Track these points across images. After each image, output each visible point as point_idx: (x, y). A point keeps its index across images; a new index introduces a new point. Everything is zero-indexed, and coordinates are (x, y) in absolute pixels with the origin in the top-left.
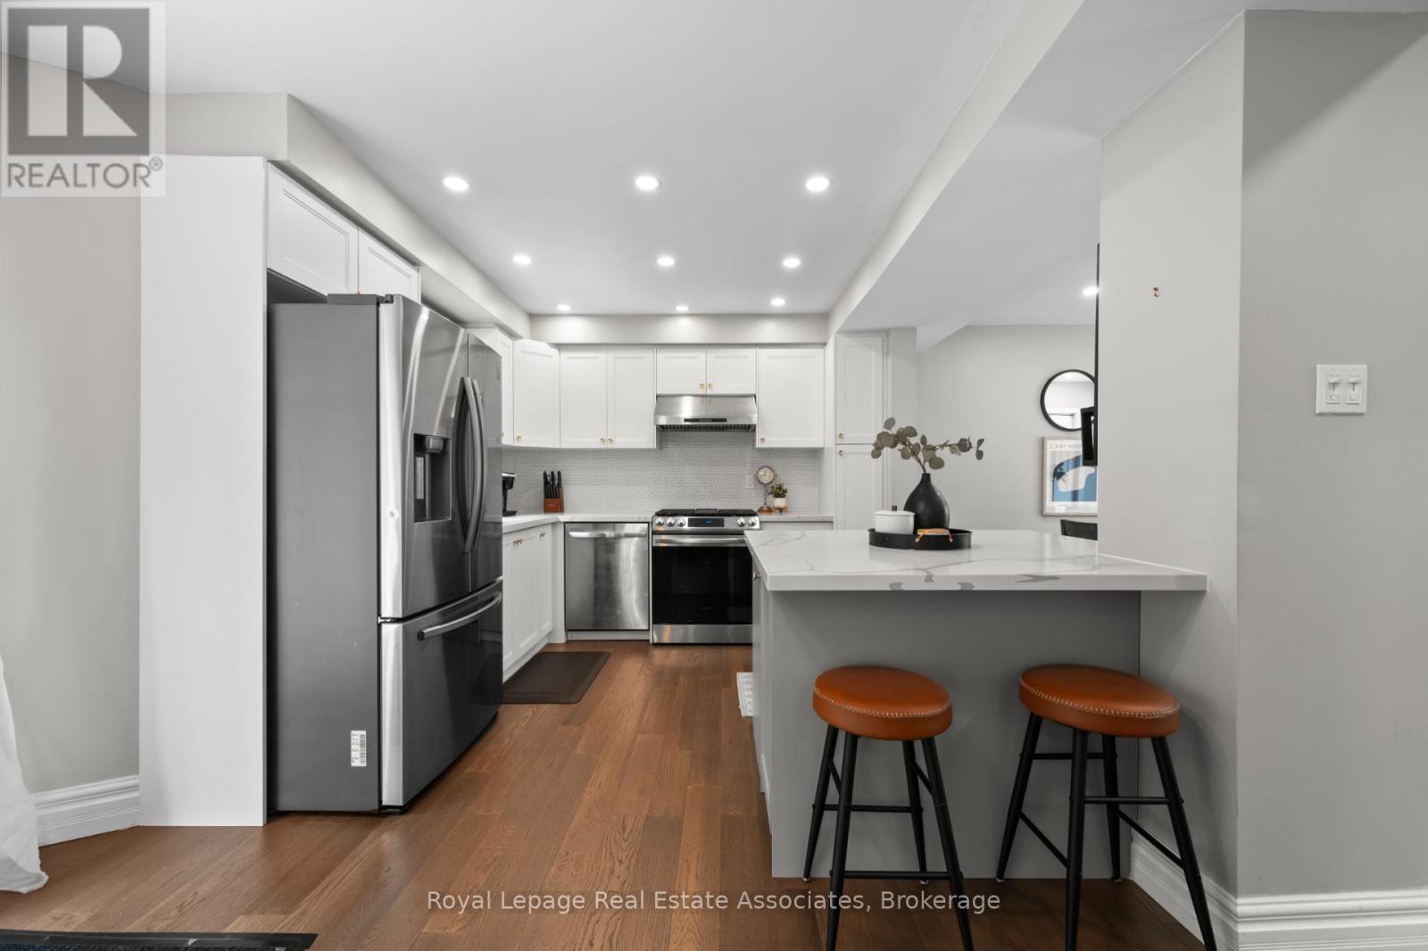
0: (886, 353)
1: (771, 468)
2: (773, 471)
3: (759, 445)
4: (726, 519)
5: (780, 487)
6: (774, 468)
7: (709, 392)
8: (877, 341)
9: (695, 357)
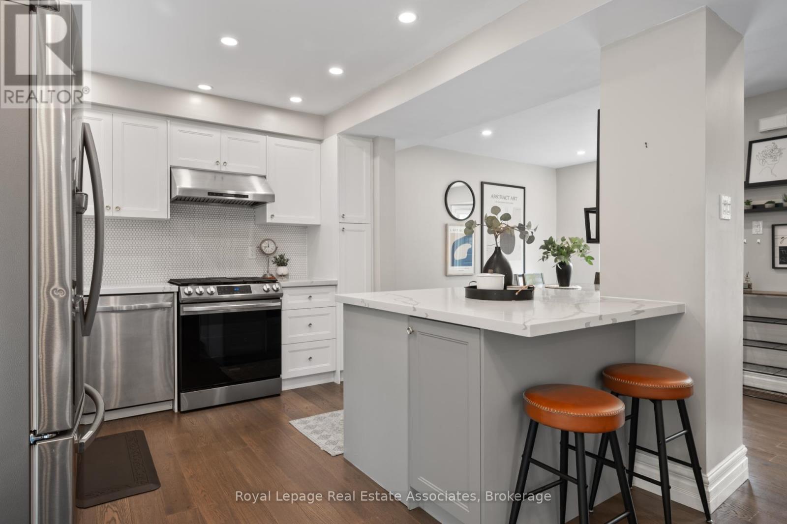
0: (374, 155)
1: (273, 241)
2: (275, 243)
3: (269, 220)
4: (252, 285)
5: (282, 257)
6: (275, 240)
7: (224, 169)
8: (368, 145)
9: (211, 135)
